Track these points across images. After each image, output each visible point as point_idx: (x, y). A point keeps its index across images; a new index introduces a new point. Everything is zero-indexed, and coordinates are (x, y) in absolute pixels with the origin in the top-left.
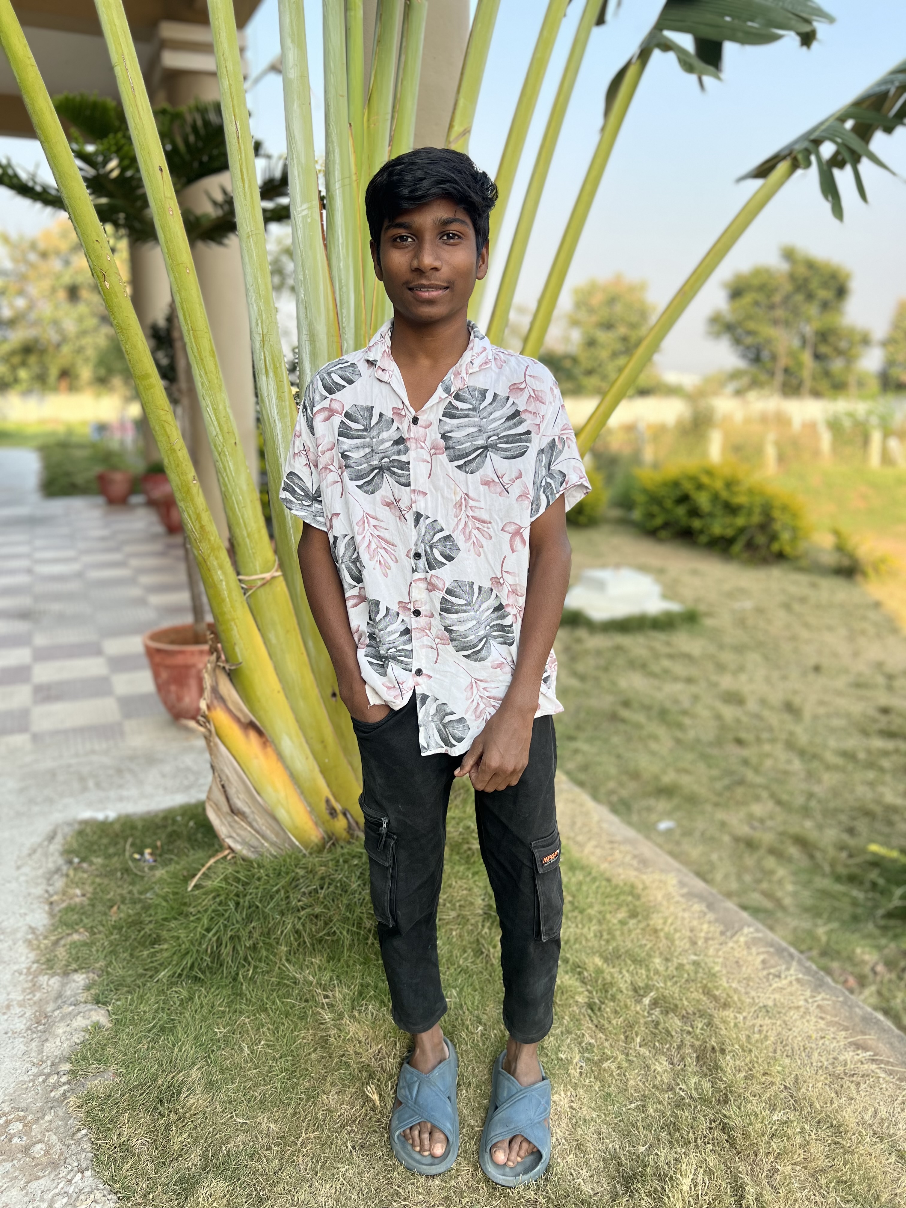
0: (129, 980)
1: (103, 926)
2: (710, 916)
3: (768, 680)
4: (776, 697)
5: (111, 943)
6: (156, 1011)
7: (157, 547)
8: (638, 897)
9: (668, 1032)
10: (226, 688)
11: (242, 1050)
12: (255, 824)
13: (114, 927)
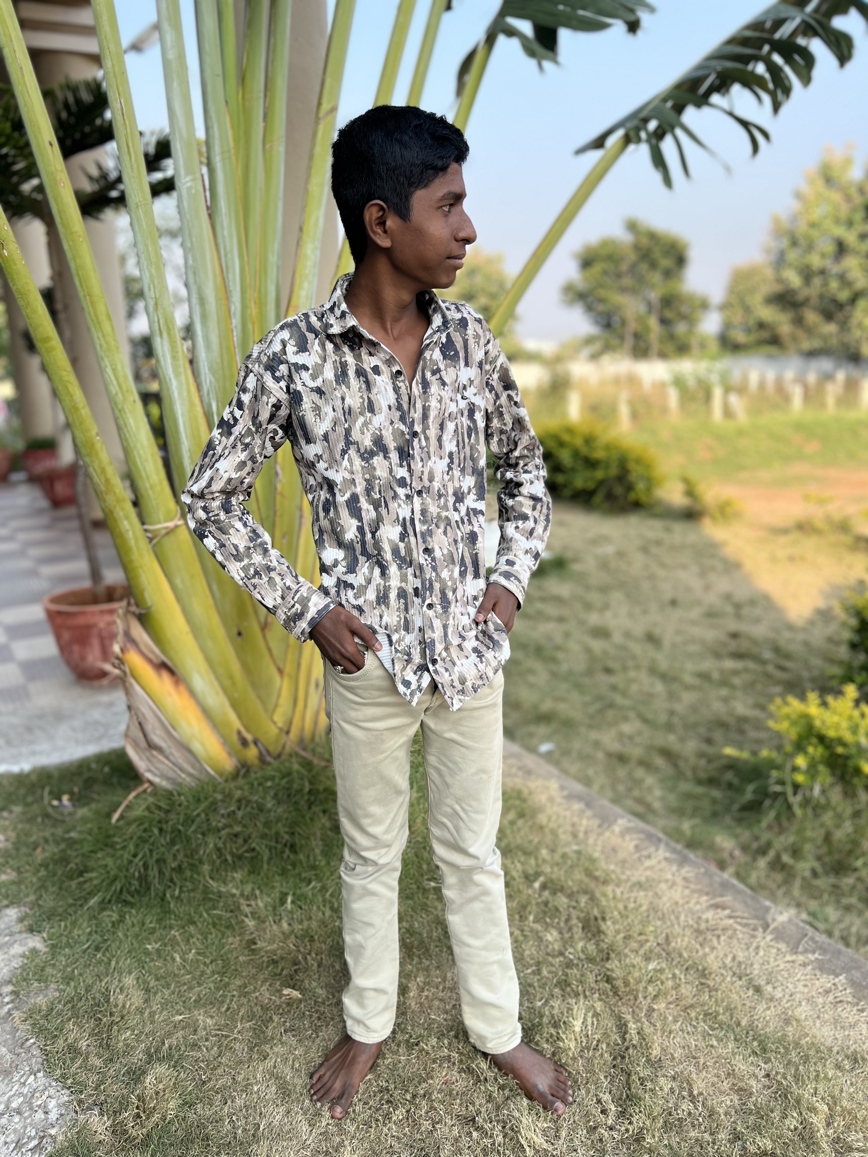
0: (60, 910)
1: (29, 865)
2: (589, 813)
3: (631, 615)
4: (639, 629)
5: (39, 879)
6: (90, 934)
7: (44, 520)
8: (524, 801)
9: (557, 909)
10: (138, 631)
11: (174, 960)
12: (172, 758)
13: (41, 865)
